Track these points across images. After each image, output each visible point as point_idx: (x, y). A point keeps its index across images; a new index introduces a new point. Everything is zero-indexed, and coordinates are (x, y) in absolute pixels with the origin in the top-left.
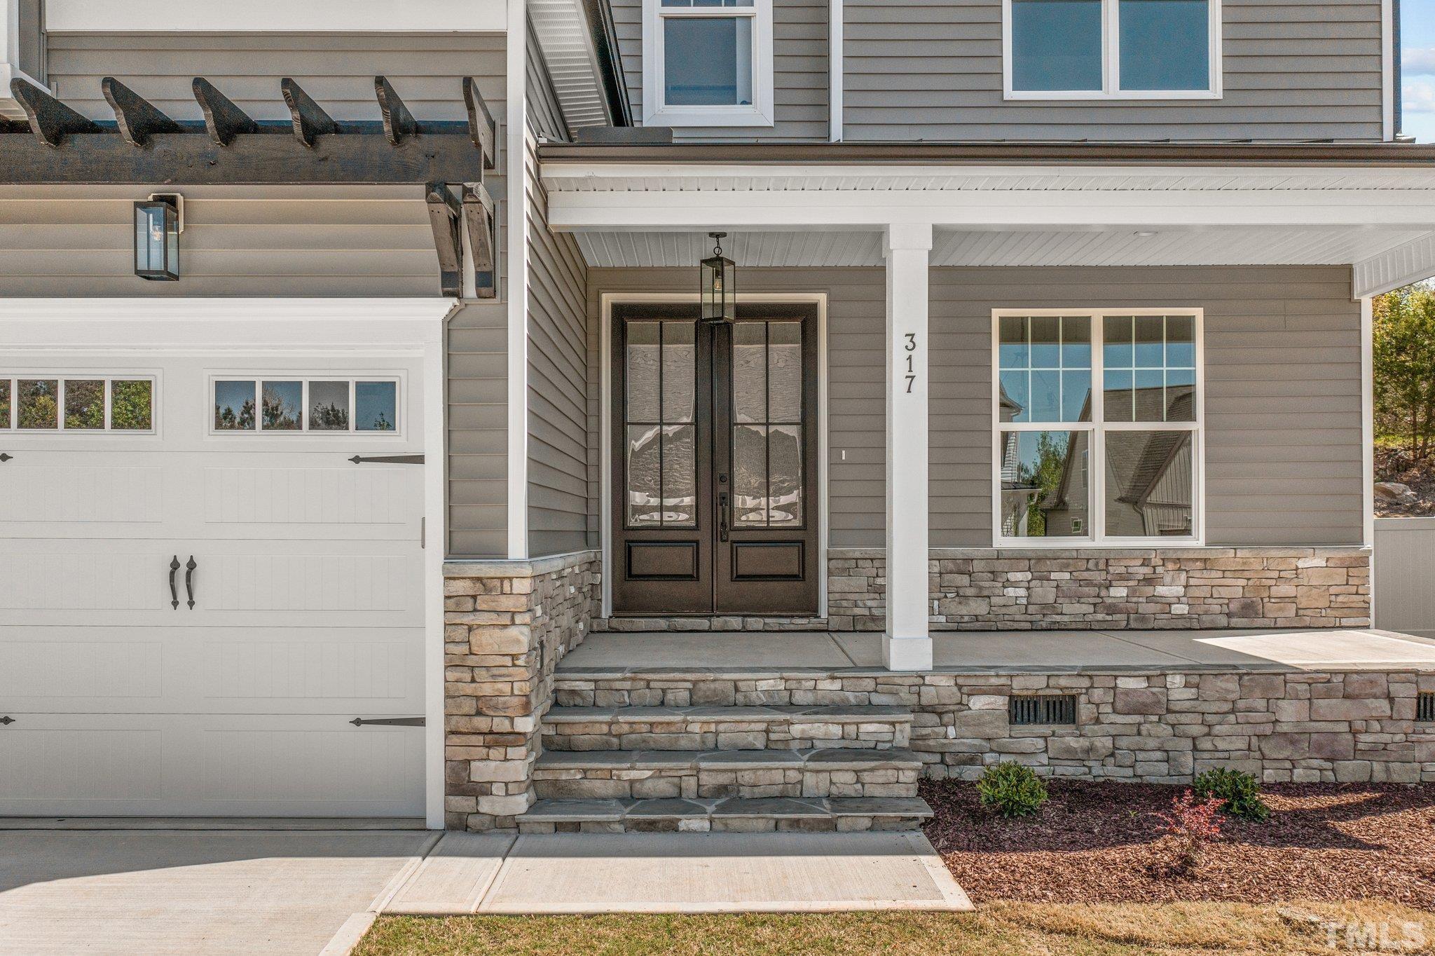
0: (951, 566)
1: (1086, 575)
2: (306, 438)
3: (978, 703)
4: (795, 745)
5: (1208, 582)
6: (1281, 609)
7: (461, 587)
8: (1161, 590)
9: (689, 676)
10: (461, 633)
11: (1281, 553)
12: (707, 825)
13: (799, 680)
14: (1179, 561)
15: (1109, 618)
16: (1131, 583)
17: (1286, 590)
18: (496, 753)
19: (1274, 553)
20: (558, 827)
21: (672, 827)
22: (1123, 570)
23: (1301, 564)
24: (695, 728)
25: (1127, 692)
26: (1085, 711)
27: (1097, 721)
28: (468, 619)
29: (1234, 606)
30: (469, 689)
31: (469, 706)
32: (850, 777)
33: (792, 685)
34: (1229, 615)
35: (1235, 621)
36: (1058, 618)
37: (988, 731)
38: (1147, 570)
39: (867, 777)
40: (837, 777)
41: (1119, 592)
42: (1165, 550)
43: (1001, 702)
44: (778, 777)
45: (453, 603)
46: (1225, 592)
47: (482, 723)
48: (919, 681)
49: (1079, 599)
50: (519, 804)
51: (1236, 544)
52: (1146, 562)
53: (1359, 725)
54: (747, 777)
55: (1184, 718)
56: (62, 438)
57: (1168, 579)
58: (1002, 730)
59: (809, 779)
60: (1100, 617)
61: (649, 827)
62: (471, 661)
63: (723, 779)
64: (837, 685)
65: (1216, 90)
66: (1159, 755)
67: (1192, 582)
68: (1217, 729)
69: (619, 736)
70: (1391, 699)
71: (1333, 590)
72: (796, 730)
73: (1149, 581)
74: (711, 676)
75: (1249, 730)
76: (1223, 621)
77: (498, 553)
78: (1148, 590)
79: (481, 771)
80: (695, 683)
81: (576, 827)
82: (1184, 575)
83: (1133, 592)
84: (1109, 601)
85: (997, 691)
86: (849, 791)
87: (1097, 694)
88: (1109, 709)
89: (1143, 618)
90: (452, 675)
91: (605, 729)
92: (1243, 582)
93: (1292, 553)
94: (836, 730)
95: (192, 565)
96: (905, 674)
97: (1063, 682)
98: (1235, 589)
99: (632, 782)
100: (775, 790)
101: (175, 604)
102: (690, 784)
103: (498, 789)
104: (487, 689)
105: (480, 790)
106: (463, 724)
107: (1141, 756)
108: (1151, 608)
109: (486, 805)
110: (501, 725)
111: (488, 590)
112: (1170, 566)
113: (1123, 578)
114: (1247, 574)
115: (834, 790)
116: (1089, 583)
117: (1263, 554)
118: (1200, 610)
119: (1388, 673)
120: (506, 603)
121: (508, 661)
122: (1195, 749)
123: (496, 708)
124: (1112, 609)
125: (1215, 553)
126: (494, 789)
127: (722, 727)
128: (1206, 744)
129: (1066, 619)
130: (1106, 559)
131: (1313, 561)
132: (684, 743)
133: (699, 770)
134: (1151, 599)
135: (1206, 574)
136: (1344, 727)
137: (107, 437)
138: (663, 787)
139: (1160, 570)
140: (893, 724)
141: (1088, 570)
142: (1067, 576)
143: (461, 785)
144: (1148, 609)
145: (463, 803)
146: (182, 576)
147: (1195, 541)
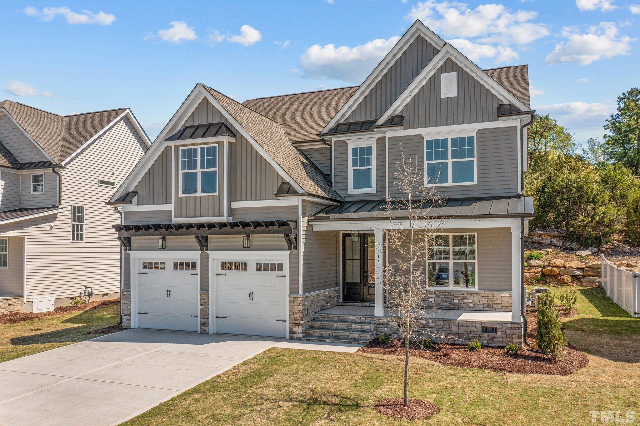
1: (448, 296)
2: (269, 272)
4: (353, 329)
5: (478, 299)
6: (497, 306)
7: (292, 299)
8: (467, 301)
10: (292, 306)
11: (496, 293)
12: (330, 341)
13: (357, 317)
14: (471, 294)
15: (454, 307)
16: (459, 299)
17: (498, 302)
18: (297, 327)
20: (307, 340)
21: (325, 341)
22: (457, 296)
23: (502, 295)
24: (335, 325)
28: (292, 304)
29: (485, 305)
30: (293, 316)
31: (293, 319)
32: (358, 335)
33: (356, 318)
34: (484, 307)
35: (485, 309)
36: (441, 306)
37: (393, 329)
38: (463, 296)
39: (361, 335)
40: (356, 335)
41: (456, 301)
42: (467, 291)
43: (396, 324)
44: (346, 334)
45: (290, 301)
46: (483, 302)
47: (295, 322)
48: (380, 319)
49: (447, 302)
50: (301, 336)
51: (485, 290)
52: (462, 294)
53: (469, 332)
54: (341, 334)
56: (234, 272)
57: (468, 298)
59: (351, 335)
60: (451, 306)
61: (321, 341)
62: (293, 311)
63: (336, 334)
64: (364, 319)
65: (475, 183)
67: (474, 299)
69: (322, 326)
72: (353, 326)
73: (464, 298)
74: (341, 316)
76: (482, 309)
77: (298, 293)
78: (464, 301)
79: (295, 330)
80: (339, 317)
81: (309, 340)
82: (472, 297)
83: (460, 301)
84: (454, 303)
86: (358, 338)
88: (417, 326)
89: (462, 307)
90: (290, 313)
91: (320, 324)
92: (488, 299)
93: (499, 293)
94: (360, 327)
95: (252, 293)
96: (377, 317)
98: (486, 301)
99: (321, 334)
100: (346, 337)
101: (250, 299)
102: (331, 335)
103: (297, 333)
104: (295, 316)
105: (295, 333)
106: (292, 322)
108: (464, 305)
109: (295, 336)
110: (298, 322)
111: (296, 299)
112: (469, 295)
113: (457, 297)
114: (488, 298)
115: (356, 337)
116: (449, 298)
117: (493, 293)
118: (476, 306)
120: (298, 302)
121: (299, 311)
123: (297, 319)
124: (454, 305)
125: (480, 292)
127: (340, 325)
129: (443, 306)
130: (453, 292)
131: (505, 295)
132: (333, 328)
133: (332, 332)
134: (464, 303)
135: (477, 297)
136: (466, 333)
137: (240, 272)
138: (326, 335)
139: (466, 296)
140: (371, 326)
141: (449, 295)
142: (444, 296)
143: (292, 332)
144: (463, 305)
145: (292, 335)
146: (251, 295)
147: (476, 289)
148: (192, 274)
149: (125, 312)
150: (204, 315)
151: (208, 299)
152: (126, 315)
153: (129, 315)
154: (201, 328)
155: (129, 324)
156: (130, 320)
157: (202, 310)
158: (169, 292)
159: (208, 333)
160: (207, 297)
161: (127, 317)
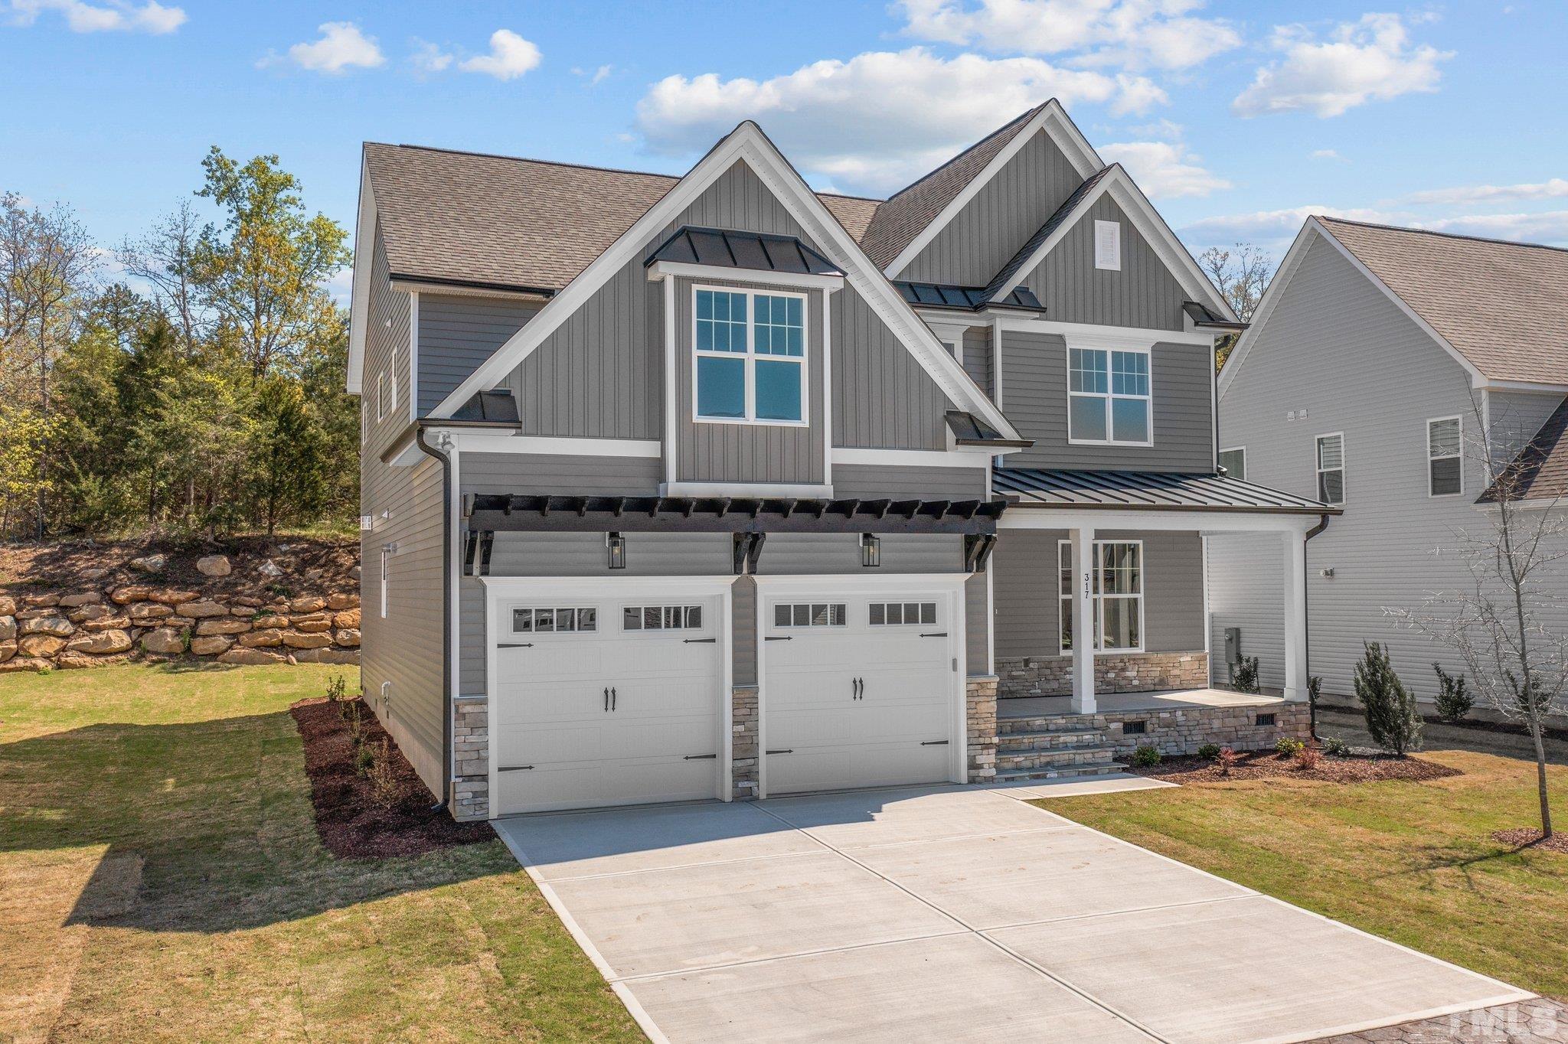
0: (1043, 665)
2: (903, 627)
3: (1113, 726)
4: (1061, 746)
5: (1146, 669)
6: (1174, 681)
7: (973, 687)
8: (1128, 674)
9: (1011, 720)
10: (973, 705)
11: (1174, 655)
12: (1055, 775)
13: (1051, 720)
14: (1134, 659)
15: (1108, 688)
16: (1116, 671)
17: (1176, 672)
18: (985, 752)
19: (1173, 655)
20: (1007, 779)
21: (1044, 777)
22: (1113, 665)
23: (1182, 660)
24: (1026, 741)
25: (1164, 719)
26: (1149, 727)
27: (1153, 731)
28: (976, 699)
29: (1156, 680)
30: (977, 727)
31: (977, 734)
32: (1090, 756)
33: (1048, 722)
34: (1154, 684)
35: (1157, 688)
37: (1117, 737)
38: (1122, 664)
39: (1096, 755)
40: (1086, 756)
41: (1112, 675)
42: (1130, 655)
43: (1120, 725)
44: (1066, 757)
45: (970, 694)
46: (1153, 674)
47: (981, 740)
48: (1094, 717)
50: (993, 772)
51: (1157, 651)
52: (1122, 661)
54: (1057, 758)
55: (1182, 728)
56: (812, 630)
57: (1130, 669)
58: (1121, 736)
59: (1076, 757)
60: (1104, 687)
61: (1038, 777)
62: (977, 716)
63: (1048, 759)
64: (1064, 721)
65: (1151, 443)
66: (1174, 744)
67: (1140, 669)
68: (1193, 732)
70: (1248, 718)
71: (1194, 671)
72: (1062, 739)
73: (1123, 670)
74: (1019, 720)
75: (1203, 732)
76: (1152, 687)
77: (985, 673)
78: (1123, 674)
79: (980, 760)
81: (1013, 779)
82: (1137, 666)
83: (1117, 675)
85: (1119, 721)
86: (1093, 760)
87: (1154, 720)
88: (1157, 726)
89: (1121, 687)
90: (970, 722)
92: (1159, 669)
93: (1178, 654)
94: (1075, 739)
95: (861, 681)
96: (1088, 715)
97: (1142, 716)
98: (1156, 672)
100: (1065, 763)
101: (856, 698)
102: (1037, 762)
104: (983, 727)
105: (980, 767)
106: (975, 741)
107: (1168, 744)
109: (982, 773)
110: (987, 741)
111: (982, 688)
112: (1132, 662)
113: (1113, 668)
114: (1161, 665)
115: (1088, 760)
117: (1168, 655)
119: (1247, 707)
120: (989, 692)
121: (989, 715)
122: (1186, 740)
123: (985, 734)
125: (1148, 655)
126: (985, 766)
127: (1035, 740)
128: (1189, 739)
131: (1186, 658)
132: (1022, 747)
133: (1038, 756)
134: (1125, 678)
135: (1145, 665)
136: (1233, 729)
137: (830, 628)
138: (1028, 764)
139: (1127, 664)
140: (1093, 735)
143: (973, 765)
144: (1123, 683)
145: (973, 772)
146: (858, 686)
147: (1141, 650)
148: (686, 641)
149: (468, 770)
150: (746, 751)
151: (755, 706)
152: (470, 778)
153: (484, 778)
154: (735, 786)
155: (484, 806)
156: (486, 793)
157: (736, 737)
158: (610, 697)
159: (757, 799)
160: (754, 701)
161: (477, 786)
